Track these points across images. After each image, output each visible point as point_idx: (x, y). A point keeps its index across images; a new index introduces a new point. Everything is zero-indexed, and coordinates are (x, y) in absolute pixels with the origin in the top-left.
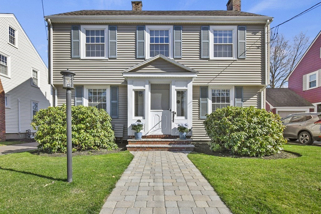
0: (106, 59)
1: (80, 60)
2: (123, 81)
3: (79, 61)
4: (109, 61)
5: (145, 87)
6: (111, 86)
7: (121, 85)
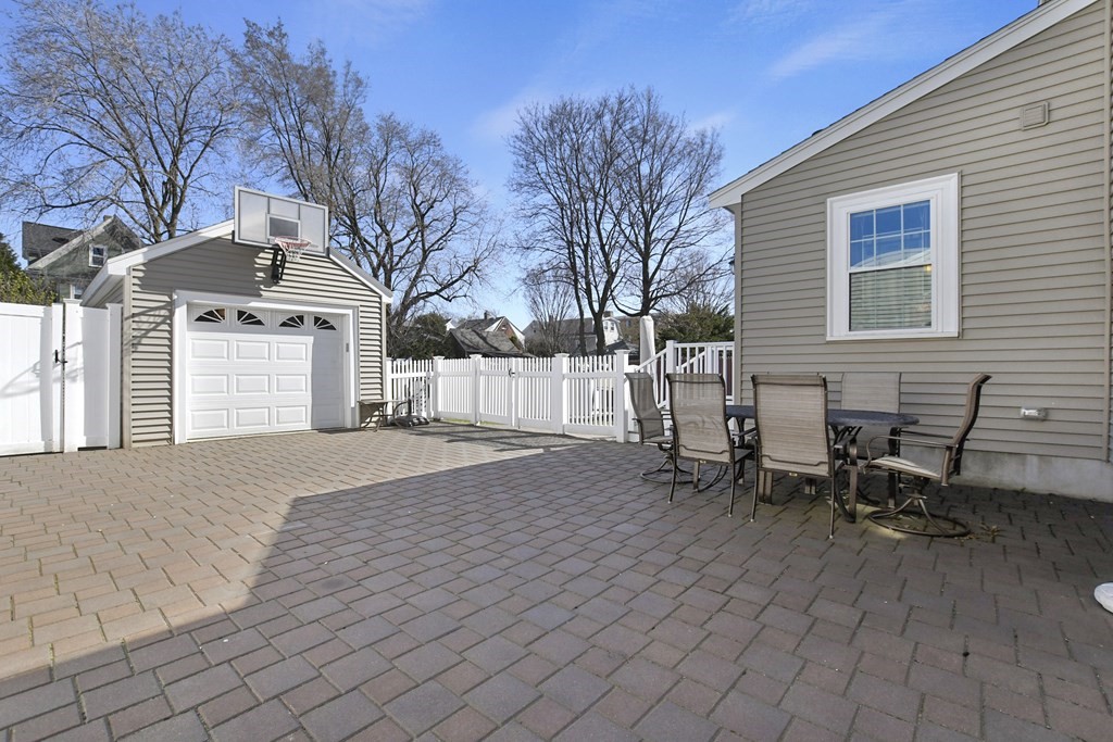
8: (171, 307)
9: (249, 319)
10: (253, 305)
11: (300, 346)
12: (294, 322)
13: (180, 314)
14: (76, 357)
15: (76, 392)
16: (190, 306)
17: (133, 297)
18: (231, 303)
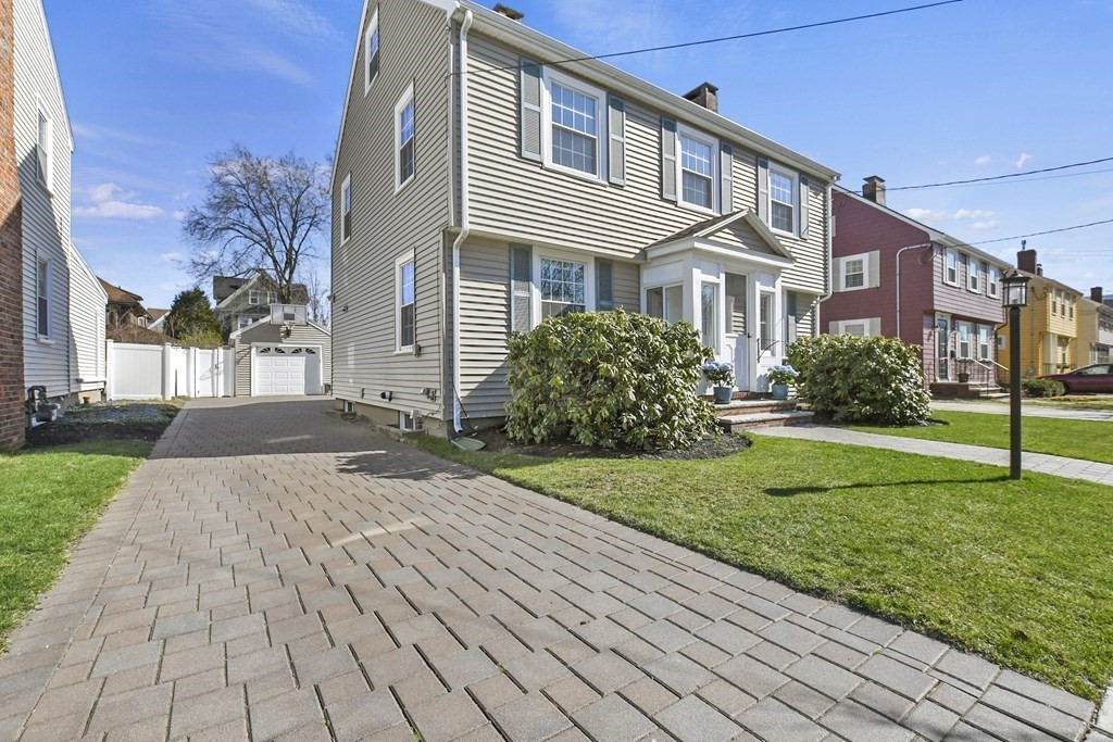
0: (600, 181)
1: (541, 168)
2: (638, 251)
3: (538, 170)
4: (608, 189)
5: (718, 277)
6: (596, 259)
7: (634, 261)
8: (250, 348)
9: (279, 351)
10: (280, 345)
11: (300, 362)
12: (297, 351)
13: (254, 350)
14: (221, 366)
15: (221, 377)
16: (257, 347)
17: (239, 347)
18: (272, 345)
